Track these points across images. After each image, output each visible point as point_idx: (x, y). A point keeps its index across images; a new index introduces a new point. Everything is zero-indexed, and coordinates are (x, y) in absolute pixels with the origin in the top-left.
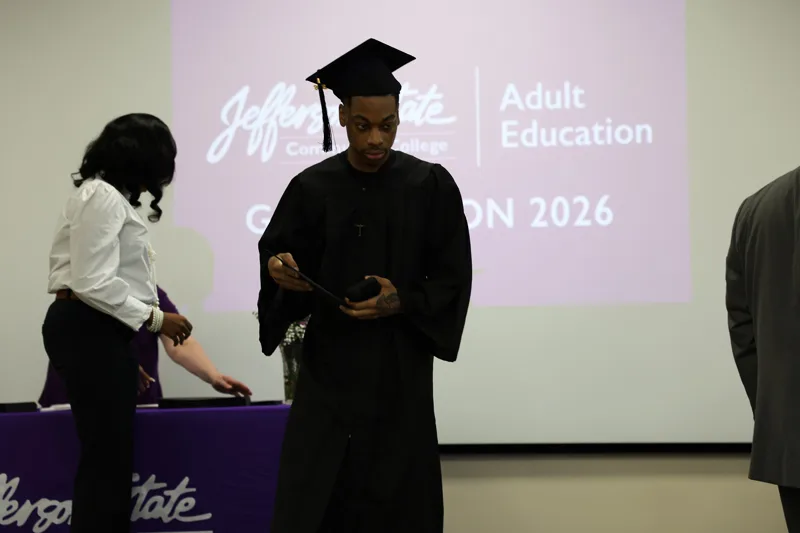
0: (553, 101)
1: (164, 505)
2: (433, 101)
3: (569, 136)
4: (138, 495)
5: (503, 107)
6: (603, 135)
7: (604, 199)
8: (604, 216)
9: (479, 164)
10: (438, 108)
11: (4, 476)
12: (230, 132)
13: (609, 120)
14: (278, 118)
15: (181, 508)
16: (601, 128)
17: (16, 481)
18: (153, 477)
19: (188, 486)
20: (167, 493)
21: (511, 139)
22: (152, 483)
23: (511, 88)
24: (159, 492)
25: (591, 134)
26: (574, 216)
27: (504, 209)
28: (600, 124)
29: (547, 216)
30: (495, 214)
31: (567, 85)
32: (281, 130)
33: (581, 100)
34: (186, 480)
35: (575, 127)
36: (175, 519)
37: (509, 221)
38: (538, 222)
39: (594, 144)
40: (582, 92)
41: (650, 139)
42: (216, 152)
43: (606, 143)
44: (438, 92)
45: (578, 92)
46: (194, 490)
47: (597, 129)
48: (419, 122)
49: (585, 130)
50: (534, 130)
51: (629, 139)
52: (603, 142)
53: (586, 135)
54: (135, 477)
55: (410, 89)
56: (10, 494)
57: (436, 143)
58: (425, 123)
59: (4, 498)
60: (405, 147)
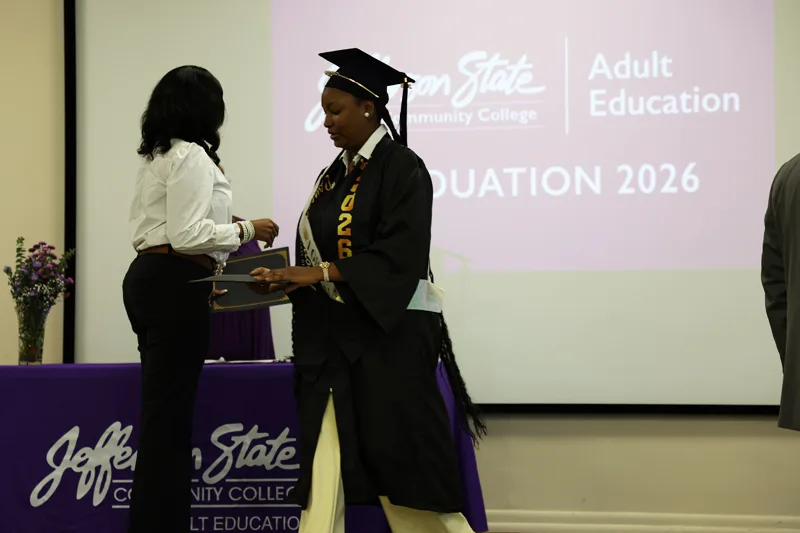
0: (641, 70)
1: (267, 454)
2: (522, 71)
3: (656, 105)
4: (240, 446)
5: (591, 77)
6: (690, 103)
7: (691, 166)
8: (690, 183)
9: (567, 131)
10: (528, 77)
11: (117, 425)
13: (696, 89)
15: (282, 456)
16: (689, 97)
17: (130, 429)
18: (256, 427)
19: (288, 437)
20: (268, 442)
21: (599, 108)
22: (254, 433)
23: (600, 58)
24: (262, 441)
25: (679, 106)
26: (661, 182)
27: (592, 178)
28: (688, 93)
29: (634, 184)
30: (584, 184)
31: (655, 54)
33: (669, 70)
34: (287, 430)
35: (662, 97)
36: (277, 467)
37: (596, 188)
38: (624, 190)
39: (681, 112)
40: (670, 61)
41: (737, 107)
42: (313, 121)
43: (693, 111)
44: (527, 62)
45: (665, 61)
46: (294, 440)
47: (685, 97)
48: (509, 92)
49: (673, 99)
50: (622, 99)
51: (716, 107)
52: (690, 111)
53: (674, 103)
54: (239, 427)
55: (501, 59)
56: (124, 441)
57: (526, 112)
58: (516, 92)
59: (119, 444)
60: (495, 116)
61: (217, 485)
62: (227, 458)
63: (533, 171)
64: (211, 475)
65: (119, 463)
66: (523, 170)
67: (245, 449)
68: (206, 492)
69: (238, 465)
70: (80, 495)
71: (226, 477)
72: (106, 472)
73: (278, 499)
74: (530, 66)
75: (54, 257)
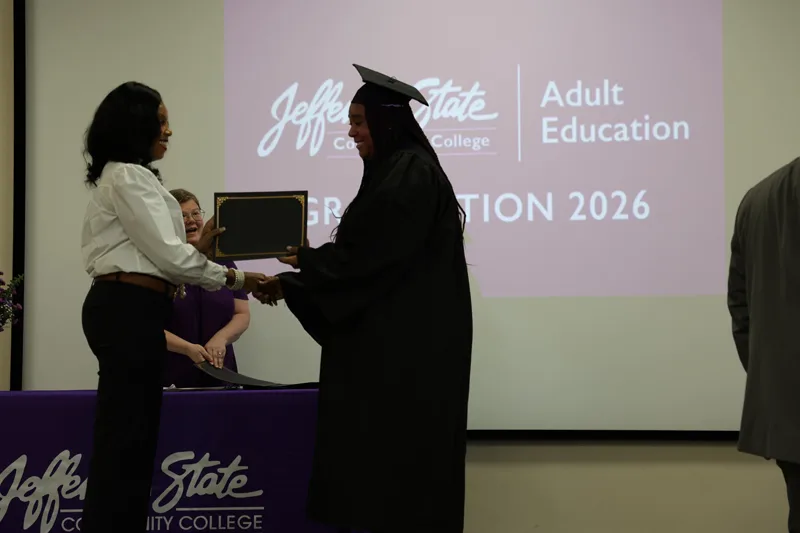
0: (593, 98)
1: (218, 482)
2: (475, 98)
3: (608, 133)
4: (193, 472)
5: (543, 105)
6: (641, 131)
7: (642, 193)
8: (641, 210)
9: (520, 159)
10: (480, 104)
11: (66, 453)
12: (280, 127)
13: (647, 117)
14: (325, 114)
15: (233, 484)
16: (640, 125)
17: (79, 457)
18: (207, 455)
19: (240, 465)
20: (220, 470)
21: (551, 135)
22: (206, 461)
23: (552, 85)
24: (213, 469)
25: (630, 133)
26: (612, 210)
27: (546, 207)
28: (639, 121)
29: (586, 210)
30: (536, 211)
31: (606, 82)
32: (329, 126)
33: (619, 99)
34: (239, 459)
35: (613, 124)
36: (228, 496)
37: (548, 215)
38: (576, 217)
39: (632, 140)
40: (621, 89)
41: (687, 136)
42: (265, 148)
43: (644, 139)
44: (480, 89)
45: (616, 89)
46: (246, 468)
47: (635, 125)
48: (461, 118)
49: (623, 126)
50: (574, 126)
51: (667, 136)
52: (640, 138)
53: (625, 131)
54: (190, 455)
55: (453, 86)
56: (73, 470)
57: (479, 139)
58: (468, 119)
59: (67, 473)
60: (448, 143)
61: (168, 514)
62: (177, 486)
63: (486, 198)
64: (161, 504)
65: (67, 493)
66: (476, 196)
67: (195, 477)
68: (156, 521)
69: (190, 494)
70: (27, 525)
71: (177, 506)
72: (54, 502)
73: (229, 527)
74: (482, 93)
75: (3, 283)
